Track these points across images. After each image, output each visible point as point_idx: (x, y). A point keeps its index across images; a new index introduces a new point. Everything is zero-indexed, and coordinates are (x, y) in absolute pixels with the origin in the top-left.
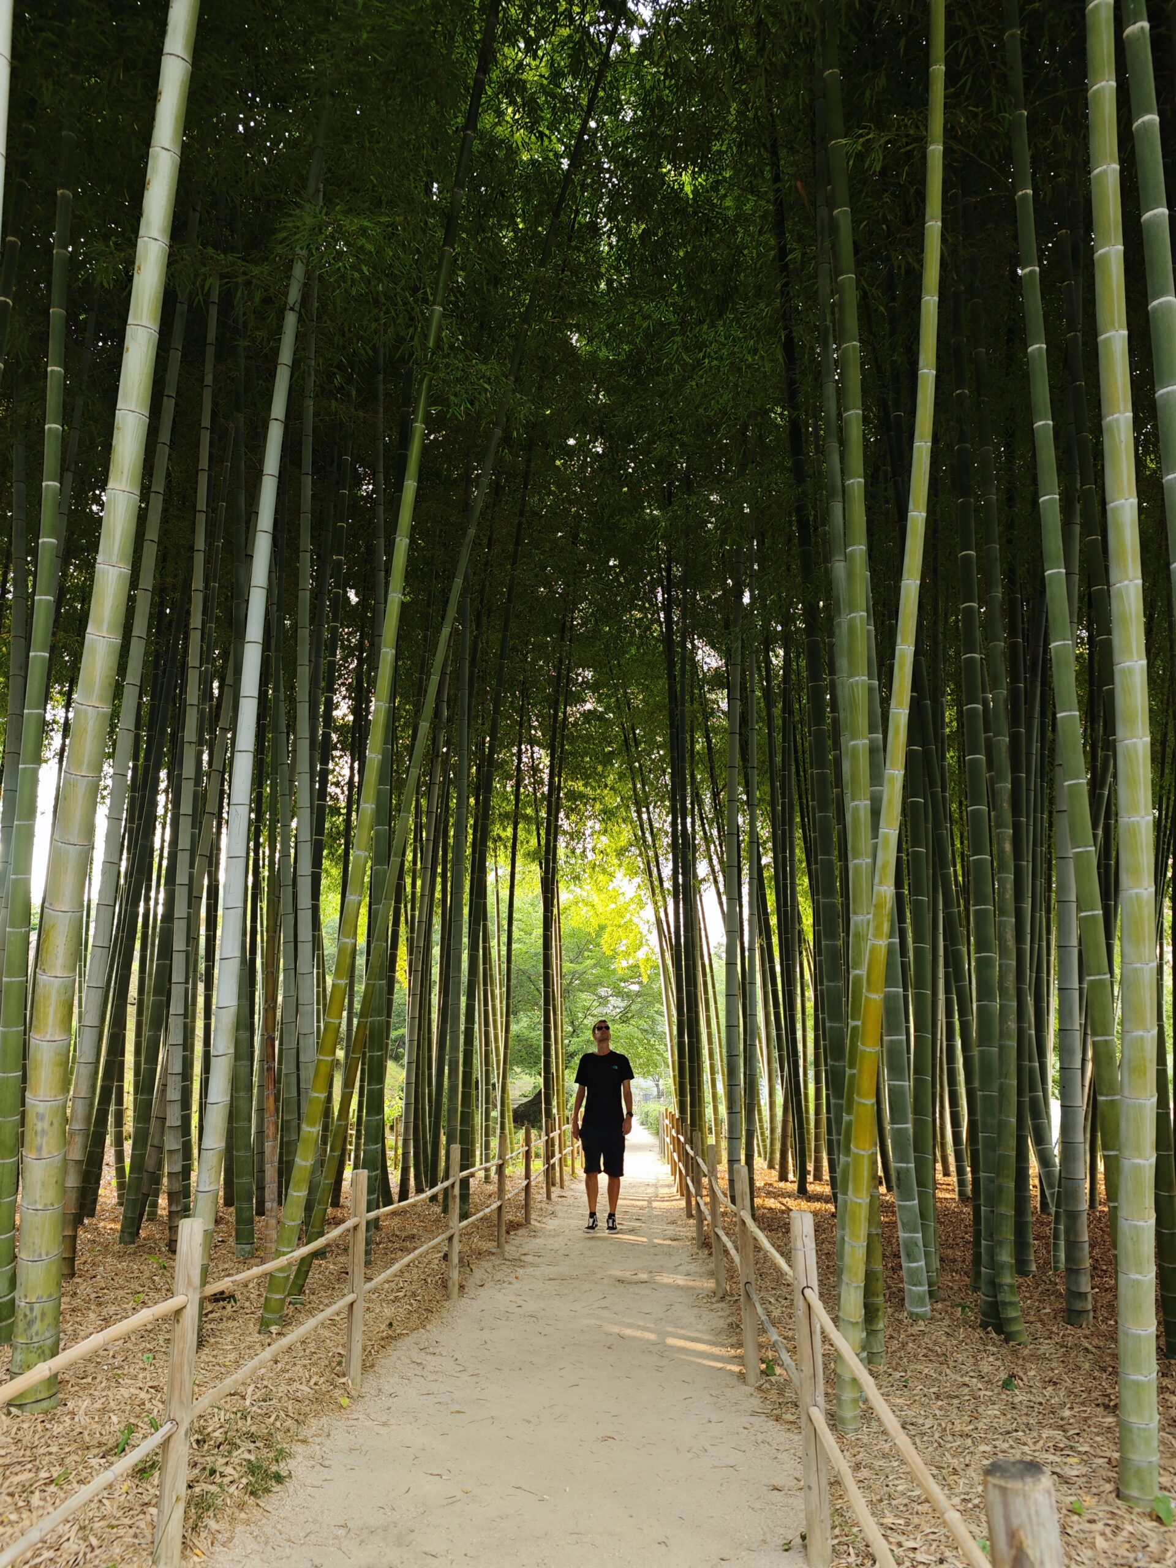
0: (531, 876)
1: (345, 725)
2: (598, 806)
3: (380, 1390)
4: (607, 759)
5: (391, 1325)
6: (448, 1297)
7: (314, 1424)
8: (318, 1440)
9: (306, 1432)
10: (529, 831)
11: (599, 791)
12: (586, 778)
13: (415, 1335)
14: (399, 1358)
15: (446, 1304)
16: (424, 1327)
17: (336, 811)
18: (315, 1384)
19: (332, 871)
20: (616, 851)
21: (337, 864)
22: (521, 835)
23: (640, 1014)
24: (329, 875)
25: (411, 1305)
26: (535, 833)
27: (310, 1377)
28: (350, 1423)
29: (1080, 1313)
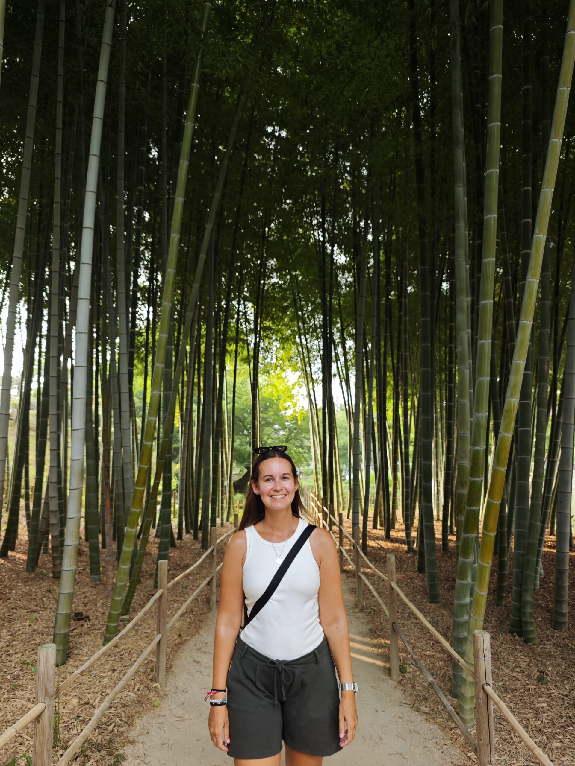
0: (245, 369)
1: (144, 287)
2: (279, 335)
3: (177, 688)
4: (284, 310)
5: (180, 636)
6: (210, 609)
7: (138, 723)
8: (141, 739)
9: (132, 735)
10: (243, 348)
11: (280, 327)
12: (272, 319)
13: (193, 639)
14: (186, 659)
15: (210, 615)
16: (199, 633)
17: (141, 334)
18: (138, 690)
19: (139, 367)
20: (288, 358)
21: (141, 362)
22: (240, 350)
23: (296, 438)
24: (137, 367)
25: (190, 618)
26: (246, 348)
27: (135, 684)
28: (160, 720)
29: (561, 623)
